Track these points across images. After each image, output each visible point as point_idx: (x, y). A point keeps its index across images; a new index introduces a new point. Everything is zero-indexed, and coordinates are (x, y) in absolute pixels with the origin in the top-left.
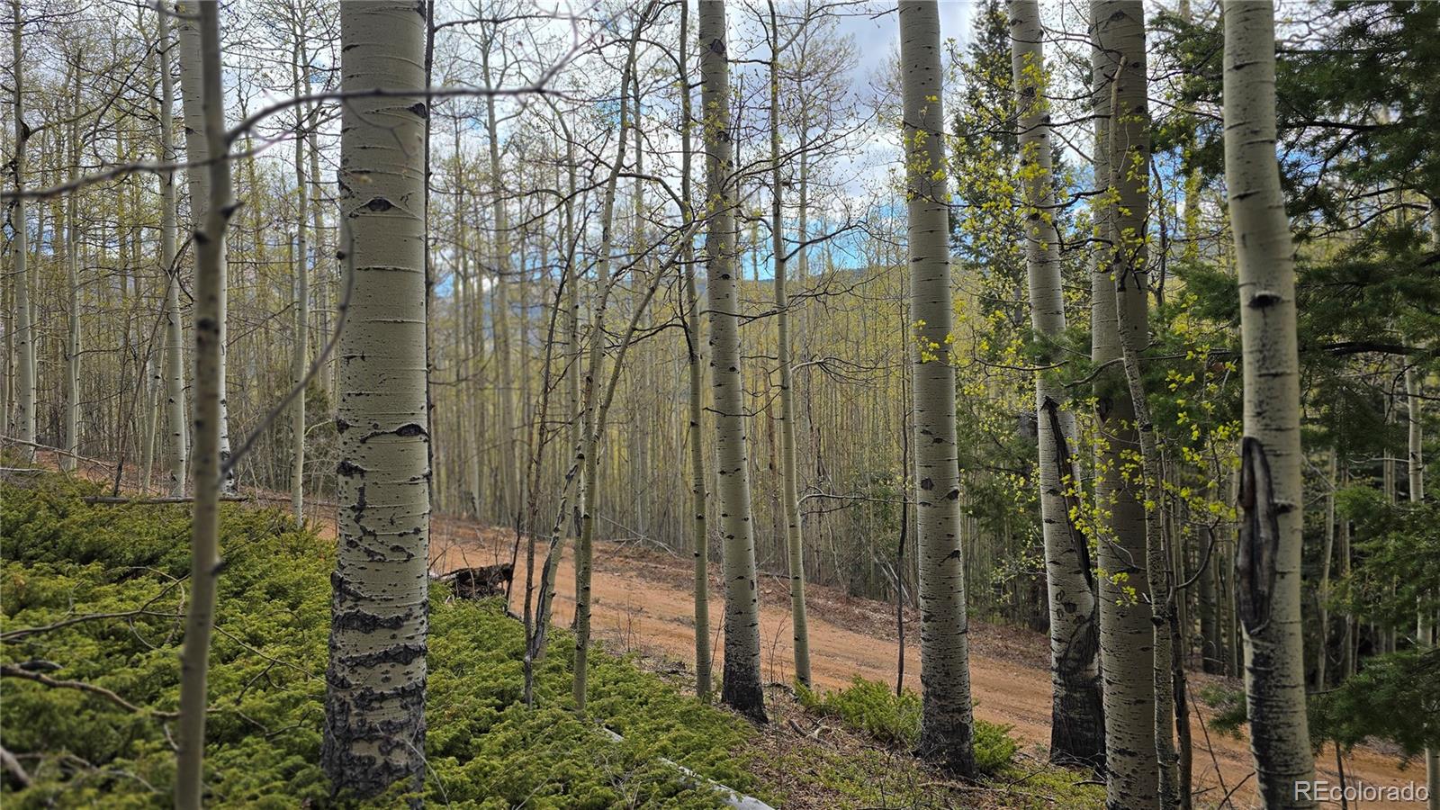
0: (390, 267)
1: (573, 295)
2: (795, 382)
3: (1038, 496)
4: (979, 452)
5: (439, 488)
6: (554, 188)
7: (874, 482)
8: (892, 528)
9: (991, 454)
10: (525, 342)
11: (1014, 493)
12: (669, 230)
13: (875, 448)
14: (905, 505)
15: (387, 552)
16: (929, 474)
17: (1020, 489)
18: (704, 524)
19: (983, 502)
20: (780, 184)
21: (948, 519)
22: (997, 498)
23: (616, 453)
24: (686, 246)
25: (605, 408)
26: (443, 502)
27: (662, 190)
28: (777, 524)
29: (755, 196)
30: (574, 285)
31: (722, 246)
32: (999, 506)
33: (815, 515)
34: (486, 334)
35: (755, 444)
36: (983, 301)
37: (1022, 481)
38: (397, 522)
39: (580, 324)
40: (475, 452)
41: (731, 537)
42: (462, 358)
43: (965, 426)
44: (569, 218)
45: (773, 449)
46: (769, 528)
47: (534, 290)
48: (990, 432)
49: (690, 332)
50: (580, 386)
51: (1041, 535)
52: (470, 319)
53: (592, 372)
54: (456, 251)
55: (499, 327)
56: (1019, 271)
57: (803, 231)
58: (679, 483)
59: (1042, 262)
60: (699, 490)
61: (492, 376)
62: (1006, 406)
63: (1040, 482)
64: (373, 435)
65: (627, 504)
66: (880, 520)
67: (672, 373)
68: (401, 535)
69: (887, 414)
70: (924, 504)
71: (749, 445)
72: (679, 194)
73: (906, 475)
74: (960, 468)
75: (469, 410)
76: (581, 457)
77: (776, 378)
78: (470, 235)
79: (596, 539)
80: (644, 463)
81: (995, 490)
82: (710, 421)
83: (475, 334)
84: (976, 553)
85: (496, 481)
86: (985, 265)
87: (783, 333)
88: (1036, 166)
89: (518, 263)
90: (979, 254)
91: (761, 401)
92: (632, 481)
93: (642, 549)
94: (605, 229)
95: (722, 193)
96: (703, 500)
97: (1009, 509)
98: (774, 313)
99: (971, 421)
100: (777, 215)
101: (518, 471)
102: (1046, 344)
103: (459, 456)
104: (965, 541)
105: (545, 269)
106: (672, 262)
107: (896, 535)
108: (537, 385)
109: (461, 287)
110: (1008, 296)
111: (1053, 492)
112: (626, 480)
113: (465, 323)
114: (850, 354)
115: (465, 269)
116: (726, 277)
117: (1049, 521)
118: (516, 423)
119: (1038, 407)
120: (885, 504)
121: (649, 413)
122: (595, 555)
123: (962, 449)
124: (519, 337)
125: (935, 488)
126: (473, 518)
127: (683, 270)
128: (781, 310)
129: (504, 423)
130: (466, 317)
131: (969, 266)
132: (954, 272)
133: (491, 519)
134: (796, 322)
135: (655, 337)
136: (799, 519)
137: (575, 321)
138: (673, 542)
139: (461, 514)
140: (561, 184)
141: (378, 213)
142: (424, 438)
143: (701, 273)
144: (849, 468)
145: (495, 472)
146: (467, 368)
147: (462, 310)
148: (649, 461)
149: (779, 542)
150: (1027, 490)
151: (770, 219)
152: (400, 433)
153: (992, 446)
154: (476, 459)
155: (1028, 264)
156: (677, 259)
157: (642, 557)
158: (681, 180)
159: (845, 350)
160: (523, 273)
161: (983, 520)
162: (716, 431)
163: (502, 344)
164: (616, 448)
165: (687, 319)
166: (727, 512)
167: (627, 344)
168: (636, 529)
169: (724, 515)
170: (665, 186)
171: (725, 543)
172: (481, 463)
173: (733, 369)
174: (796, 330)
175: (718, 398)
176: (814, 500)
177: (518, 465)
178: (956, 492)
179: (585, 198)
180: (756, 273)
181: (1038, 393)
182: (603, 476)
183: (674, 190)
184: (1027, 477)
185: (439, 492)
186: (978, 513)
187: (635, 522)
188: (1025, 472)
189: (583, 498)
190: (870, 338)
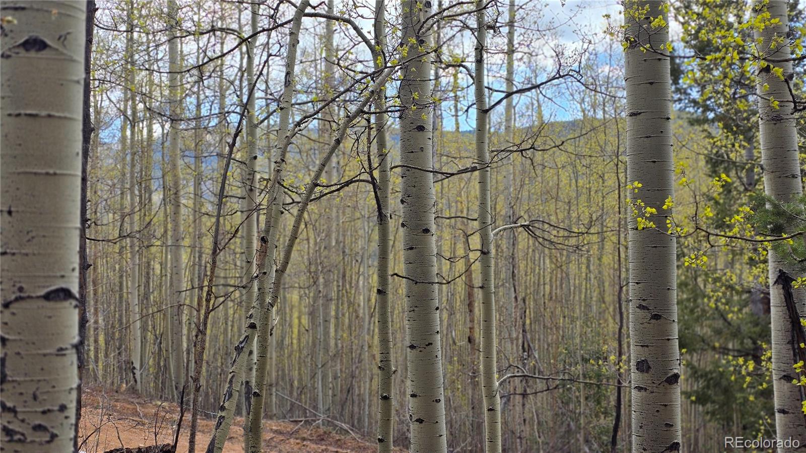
0: (44, 113)
1: (251, 145)
2: (498, 246)
3: (770, 382)
4: (703, 330)
5: (96, 357)
6: (235, 26)
7: (585, 361)
8: (606, 413)
9: (718, 332)
10: (198, 195)
11: (744, 377)
12: (359, 76)
13: (587, 321)
14: (619, 389)
15: (28, 432)
16: (645, 354)
17: (749, 374)
18: (390, 406)
19: (708, 387)
20: (482, 29)
21: (667, 406)
22: (724, 383)
23: (296, 321)
24: (378, 94)
25: (281, 272)
26: (100, 373)
27: (353, 32)
28: (475, 407)
29: (457, 40)
30: (251, 133)
31: (416, 95)
32: (727, 391)
33: (518, 398)
34: (154, 185)
35: (452, 314)
36: (709, 160)
37: (751, 365)
38: (41, 397)
39: (258, 176)
40: (138, 317)
41: (420, 421)
42: (127, 211)
43: (688, 300)
44: (250, 59)
45: (472, 321)
46: (466, 410)
47: (208, 137)
48: (717, 308)
49: (379, 189)
50: (256, 244)
51: (773, 426)
52: (137, 168)
53: (267, 231)
54: (125, 94)
55: (169, 178)
56: (750, 129)
57: (509, 80)
58: (366, 355)
59: (776, 119)
60: (385, 367)
61: (159, 232)
62: (734, 278)
63: (773, 366)
64: (18, 299)
65: (306, 379)
66: (591, 404)
67: (361, 232)
68: (44, 412)
69: (601, 283)
70: (639, 389)
71: (445, 315)
72: (371, 37)
73: (620, 354)
74: (681, 346)
75: (133, 270)
76: (253, 326)
77: (475, 242)
78: (141, 76)
79: (270, 417)
80: (326, 333)
81: (722, 374)
82: (399, 290)
83: (143, 184)
84: (700, 444)
85: (160, 349)
86: (713, 121)
87: (483, 191)
88: (767, 15)
89: (193, 108)
90: (707, 109)
91: (460, 266)
92: (313, 354)
93: (321, 431)
94: (288, 74)
95: (418, 37)
96: (389, 378)
97: (739, 395)
98: (474, 169)
99: (697, 294)
100: (479, 61)
101: (184, 338)
102: (778, 212)
103: (120, 320)
104: (686, 431)
105: (223, 114)
106: (360, 112)
107: (609, 422)
108: (208, 243)
109: (128, 133)
110: (738, 155)
111: (788, 378)
112: (305, 352)
113: (132, 173)
114: (561, 216)
115: (134, 113)
116: (421, 128)
117: (782, 411)
118: (185, 285)
119: (771, 281)
120: (598, 386)
121: (334, 276)
122: (267, 436)
123: (686, 326)
124: (192, 189)
125: (652, 371)
126: (133, 391)
127: (373, 119)
128: (482, 166)
129: (171, 285)
130: (133, 166)
131: (693, 122)
132: (676, 128)
133: (153, 392)
134: (500, 178)
135: (342, 193)
136: (499, 403)
137: (253, 173)
138: (356, 424)
139: (119, 387)
140: (243, 22)
141: (33, 54)
142: (74, 303)
143: (393, 122)
144: (558, 344)
145: (159, 339)
146: (132, 223)
147: (129, 158)
148: (332, 330)
149: (477, 427)
150: (758, 375)
151: (472, 66)
152: (47, 297)
153: (719, 324)
154: (138, 324)
155: (760, 122)
156: (366, 109)
157: (321, 439)
158: (373, 21)
159: (555, 213)
160: (198, 118)
161: (709, 407)
162: (406, 299)
163: (173, 197)
164: (296, 315)
165: (376, 174)
166: (416, 391)
167: (308, 200)
168: (315, 408)
169: (413, 396)
170: (356, 28)
171: (413, 426)
172: (144, 329)
173: (427, 231)
174: (501, 188)
175: (408, 262)
176: (517, 380)
177: (185, 331)
178: (676, 377)
179: (269, 37)
180: (457, 123)
181: (771, 266)
182: (280, 345)
183: (365, 32)
184: (757, 360)
185: (96, 361)
186: (702, 399)
187: (315, 400)
188: (755, 355)
189: (254, 372)
190: (583, 198)
